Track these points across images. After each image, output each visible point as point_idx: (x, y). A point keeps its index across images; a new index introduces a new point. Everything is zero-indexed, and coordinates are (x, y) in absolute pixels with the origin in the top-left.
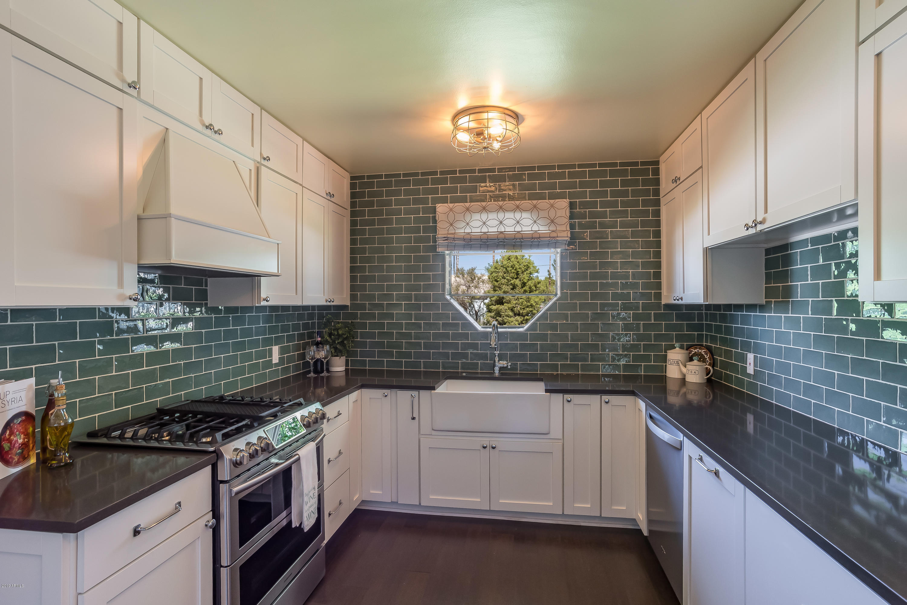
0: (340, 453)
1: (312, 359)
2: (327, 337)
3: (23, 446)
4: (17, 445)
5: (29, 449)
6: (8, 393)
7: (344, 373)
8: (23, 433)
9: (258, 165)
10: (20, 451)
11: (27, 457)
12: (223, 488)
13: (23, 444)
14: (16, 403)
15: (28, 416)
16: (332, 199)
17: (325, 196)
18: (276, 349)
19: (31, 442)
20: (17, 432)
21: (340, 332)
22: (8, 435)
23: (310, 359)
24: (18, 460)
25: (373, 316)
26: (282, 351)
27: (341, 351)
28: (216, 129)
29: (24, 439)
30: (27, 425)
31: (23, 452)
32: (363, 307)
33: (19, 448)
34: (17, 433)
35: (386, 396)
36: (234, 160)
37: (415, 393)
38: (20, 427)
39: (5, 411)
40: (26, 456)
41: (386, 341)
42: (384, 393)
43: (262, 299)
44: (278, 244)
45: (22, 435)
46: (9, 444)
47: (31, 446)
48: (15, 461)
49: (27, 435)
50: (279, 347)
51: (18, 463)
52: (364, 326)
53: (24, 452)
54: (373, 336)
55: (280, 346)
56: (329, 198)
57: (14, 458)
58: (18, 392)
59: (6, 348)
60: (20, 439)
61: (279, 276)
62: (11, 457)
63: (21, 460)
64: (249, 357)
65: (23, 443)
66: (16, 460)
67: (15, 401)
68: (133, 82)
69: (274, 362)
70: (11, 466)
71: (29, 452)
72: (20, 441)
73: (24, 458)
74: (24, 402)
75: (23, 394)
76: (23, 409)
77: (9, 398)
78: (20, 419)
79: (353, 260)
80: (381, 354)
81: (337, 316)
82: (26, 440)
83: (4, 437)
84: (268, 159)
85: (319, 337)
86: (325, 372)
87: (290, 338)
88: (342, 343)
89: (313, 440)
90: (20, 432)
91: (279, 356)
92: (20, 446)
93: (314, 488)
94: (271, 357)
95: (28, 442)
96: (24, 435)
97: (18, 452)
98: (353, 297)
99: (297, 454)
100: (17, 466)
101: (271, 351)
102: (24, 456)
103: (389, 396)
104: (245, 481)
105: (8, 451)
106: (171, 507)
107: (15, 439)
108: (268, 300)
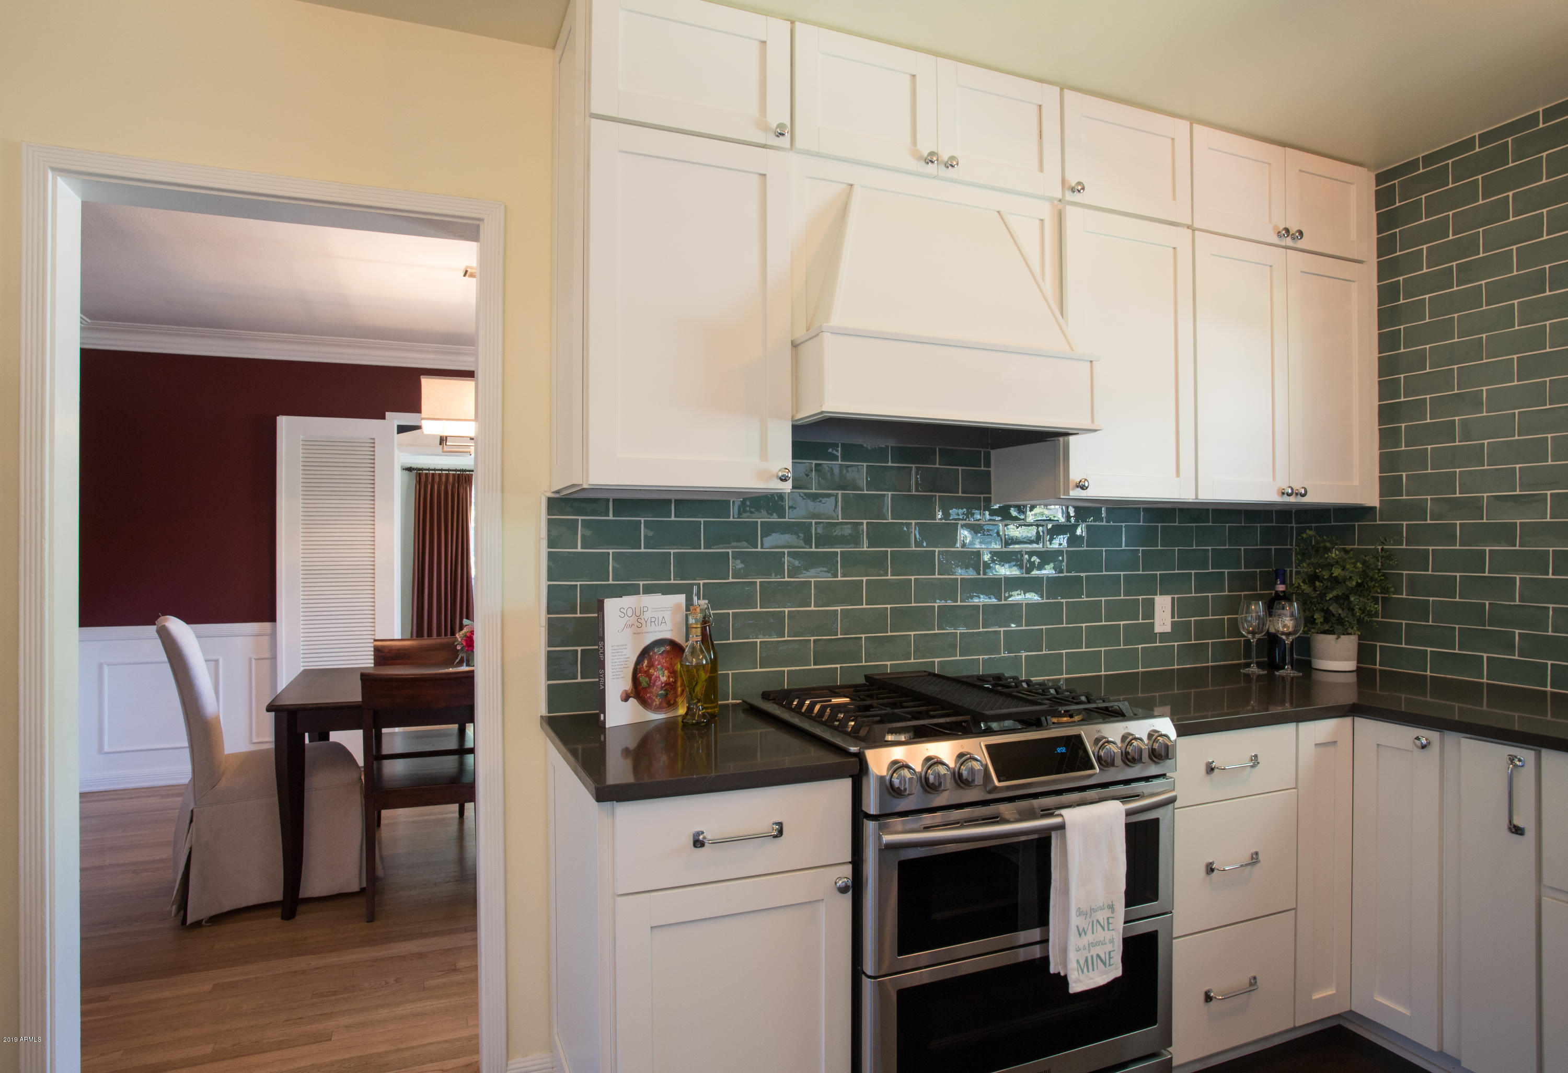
0: (1255, 859)
1: (1253, 633)
2: (1302, 584)
3: (666, 687)
4: (658, 683)
5: (676, 693)
6: (645, 609)
7: (1352, 678)
8: (667, 668)
9: (1060, 206)
10: (663, 692)
11: (674, 704)
12: (870, 827)
13: (667, 684)
14: (657, 624)
15: (675, 648)
16: (1300, 244)
17: (1275, 240)
18: (1163, 606)
19: (679, 684)
20: (658, 664)
21: (1337, 572)
22: (646, 666)
23: (1249, 632)
24: (661, 703)
25: (1447, 534)
26: (1180, 609)
27: (1340, 621)
28: (945, 157)
29: (669, 677)
30: (673, 659)
31: (667, 694)
32: (1417, 510)
33: (662, 688)
34: (659, 667)
35: (1424, 747)
36: (998, 209)
37: (1526, 755)
38: (663, 659)
39: (642, 633)
40: (672, 702)
41: (1487, 603)
42: (1417, 738)
43: (1071, 485)
44: (1091, 361)
45: (666, 672)
46: (647, 679)
47: (679, 689)
48: (656, 704)
49: (673, 673)
50: (1173, 599)
51: (658, 709)
52: (1420, 560)
53: (669, 696)
54: (1446, 587)
55: (1176, 596)
56: (1289, 242)
57: (654, 700)
58: (661, 611)
59: (670, 553)
60: (663, 676)
61: (1095, 431)
62: (650, 697)
63: (664, 705)
64: (1092, 612)
65: (667, 682)
66: (658, 703)
67: (656, 622)
68: (781, 125)
69: (1158, 629)
70: (651, 709)
71: (676, 697)
72: (664, 679)
73: (669, 703)
74: (669, 626)
75: (668, 615)
76: (668, 635)
77: (647, 616)
78: (663, 649)
79: (1387, 389)
80: (1468, 638)
81: (1343, 534)
82: (671, 679)
83: (641, 668)
84: (1078, 188)
85: (1280, 584)
86: (1288, 668)
87: (1205, 582)
88: (1342, 600)
89: (1124, 799)
90: (662, 666)
91: (1173, 617)
92: (663, 685)
93: (1111, 907)
94: (1152, 616)
95: (675, 682)
96: (669, 672)
97: (660, 692)
98: (1388, 485)
99: (1061, 815)
100: (659, 711)
101: (1150, 605)
102: (669, 701)
103: (1435, 749)
104: (927, 829)
105: (645, 688)
106: (765, 825)
107: (655, 673)
108: (1086, 485)
